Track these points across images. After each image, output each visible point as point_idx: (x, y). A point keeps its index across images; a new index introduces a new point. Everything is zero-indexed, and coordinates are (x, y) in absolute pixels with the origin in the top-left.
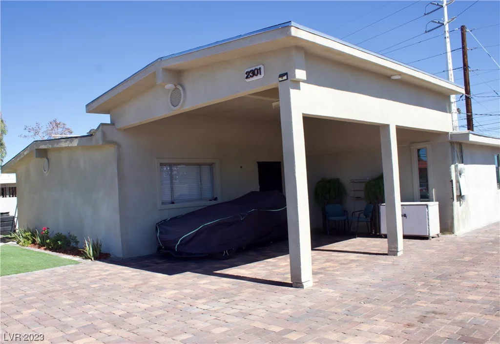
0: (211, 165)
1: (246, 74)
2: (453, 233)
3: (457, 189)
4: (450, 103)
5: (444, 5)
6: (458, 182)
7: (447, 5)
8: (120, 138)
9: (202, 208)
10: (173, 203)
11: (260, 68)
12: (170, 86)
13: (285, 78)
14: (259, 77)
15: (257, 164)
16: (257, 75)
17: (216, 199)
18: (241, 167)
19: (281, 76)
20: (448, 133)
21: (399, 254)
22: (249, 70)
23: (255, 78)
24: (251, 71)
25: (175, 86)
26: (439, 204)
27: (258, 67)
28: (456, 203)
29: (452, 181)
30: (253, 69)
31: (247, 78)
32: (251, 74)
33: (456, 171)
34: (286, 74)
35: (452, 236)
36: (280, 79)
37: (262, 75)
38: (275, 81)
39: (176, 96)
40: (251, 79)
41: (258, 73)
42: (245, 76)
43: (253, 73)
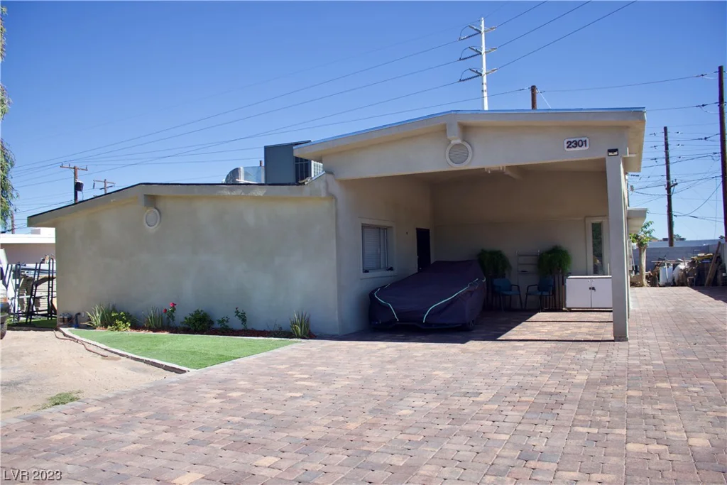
0: (386, 228)
1: (567, 143)
5: (483, 52)
8: (336, 189)
10: (368, 271)
11: (585, 141)
12: (457, 141)
13: (616, 153)
14: (583, 148)
15: (415, 231)
16: (580, 147)
17: (392, 270)
18: (407, 233)
19: (610, 151)
22: (572, 140)
23: (578, 149)
24: (574, 141)
25: (462, 141)
27: (583, 139)
30: (577, 140)
31: (568, 147)
32: (573, 144)
34: (616, 150)
36: (610, 154)
37: (588, 147)
38: (602, 154)
39: (458, 152)
40: (573, 149)
41: (582, 145)
42: (566, 145)
43: (577, 144)
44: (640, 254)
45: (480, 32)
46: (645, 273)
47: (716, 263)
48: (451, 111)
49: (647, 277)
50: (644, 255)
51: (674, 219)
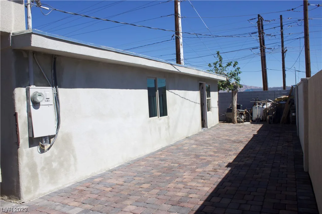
2: (20, 199)
3: (29, 128)
6: (30, 116)
20: (10, 33)
29: (15, 115)
33: (27, 98)
44: (233, 97)
47: (289, 104)
50: (236, 97)
51: (286, 72)
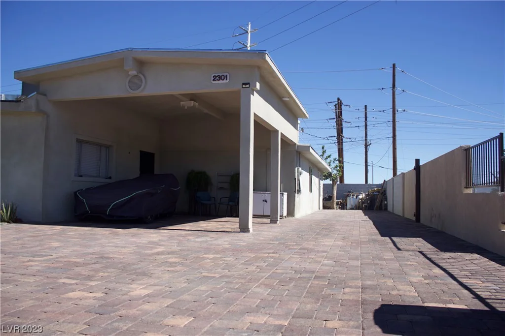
0: (108, 147)
1: (213, 77)
2: (294, 216)
3: (298, 185)
4: (297, 123)
6: (299, 180)
7: (250, 46)
8: (48, 107)
9: (103, 184)
10: (81, 176)
11: (226, 76)
12: (133, 73)
13: (248, 86)
14: (225, 81)
15: (140, 153)
16: (223, 80)
17: (110, 178)
18: (129, 153)
19: (243, 84)
20: (296, 144)
21: (278, 222)
22: (217, 75)
23: (221, 81)
24: (218, 76)
25: (138, 73)
26: (288, 195)
27: (225, 74)
28: (296, 195)
29: (295, 179)
30: (221, 75)
31: (214, 80)
32: (217, 78)
33: (298, 172)
34: (249, 84)
35: (294, 218)
36: (244, 86)
37: (228, 80)
38: (238, 86)
39: (135, 82)
40: (217, 82)
41: (224, 79)
42: (212, 79)
43: (220, 78)
44: (333, 187)
45: (247, 32)
46: (336, 200)
47: (381, 194)
48: (128, 49)
49: (337, 204)
